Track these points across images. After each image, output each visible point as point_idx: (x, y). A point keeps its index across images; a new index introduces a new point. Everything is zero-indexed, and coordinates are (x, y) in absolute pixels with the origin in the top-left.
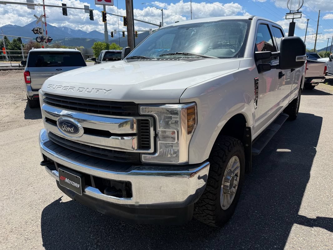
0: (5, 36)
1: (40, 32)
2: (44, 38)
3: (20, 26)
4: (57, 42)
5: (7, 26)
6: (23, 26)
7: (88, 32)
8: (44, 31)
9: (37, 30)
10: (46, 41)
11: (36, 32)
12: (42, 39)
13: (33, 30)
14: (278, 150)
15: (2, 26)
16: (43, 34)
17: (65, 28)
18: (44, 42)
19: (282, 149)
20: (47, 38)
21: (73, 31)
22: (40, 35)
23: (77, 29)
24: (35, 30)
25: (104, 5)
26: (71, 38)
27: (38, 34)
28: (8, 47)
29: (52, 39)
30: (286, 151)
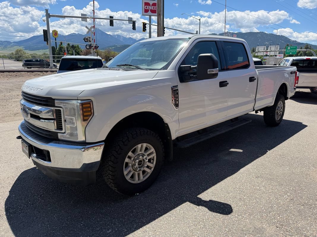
0: (68, 44)
1: (89, 40)
2: (92, 45)
3: (82, 35)
4: (110, 48)
5: (72, 34)
6: (84, 34)
7: (137, 40)
8: (93, 39)
9: (87, 39)
10: (94, 48)
11: (86, 40)
12: (90, 46)
13: (84, 39)
14: (232, 150)
15: (68, 34)
16: (91, 42)
17: (118, 35)
18: (92, 49)
19: (235, 149)
20: (95, 45)
21: (125, 38)
22: (89, 43)
23: (128, 37)
24: (86, 39)
25: (150, 16)
26: (123, 45)
27: (88, 42)
28: (70, 52)
29: (98, 47)
30: (238, 151)
